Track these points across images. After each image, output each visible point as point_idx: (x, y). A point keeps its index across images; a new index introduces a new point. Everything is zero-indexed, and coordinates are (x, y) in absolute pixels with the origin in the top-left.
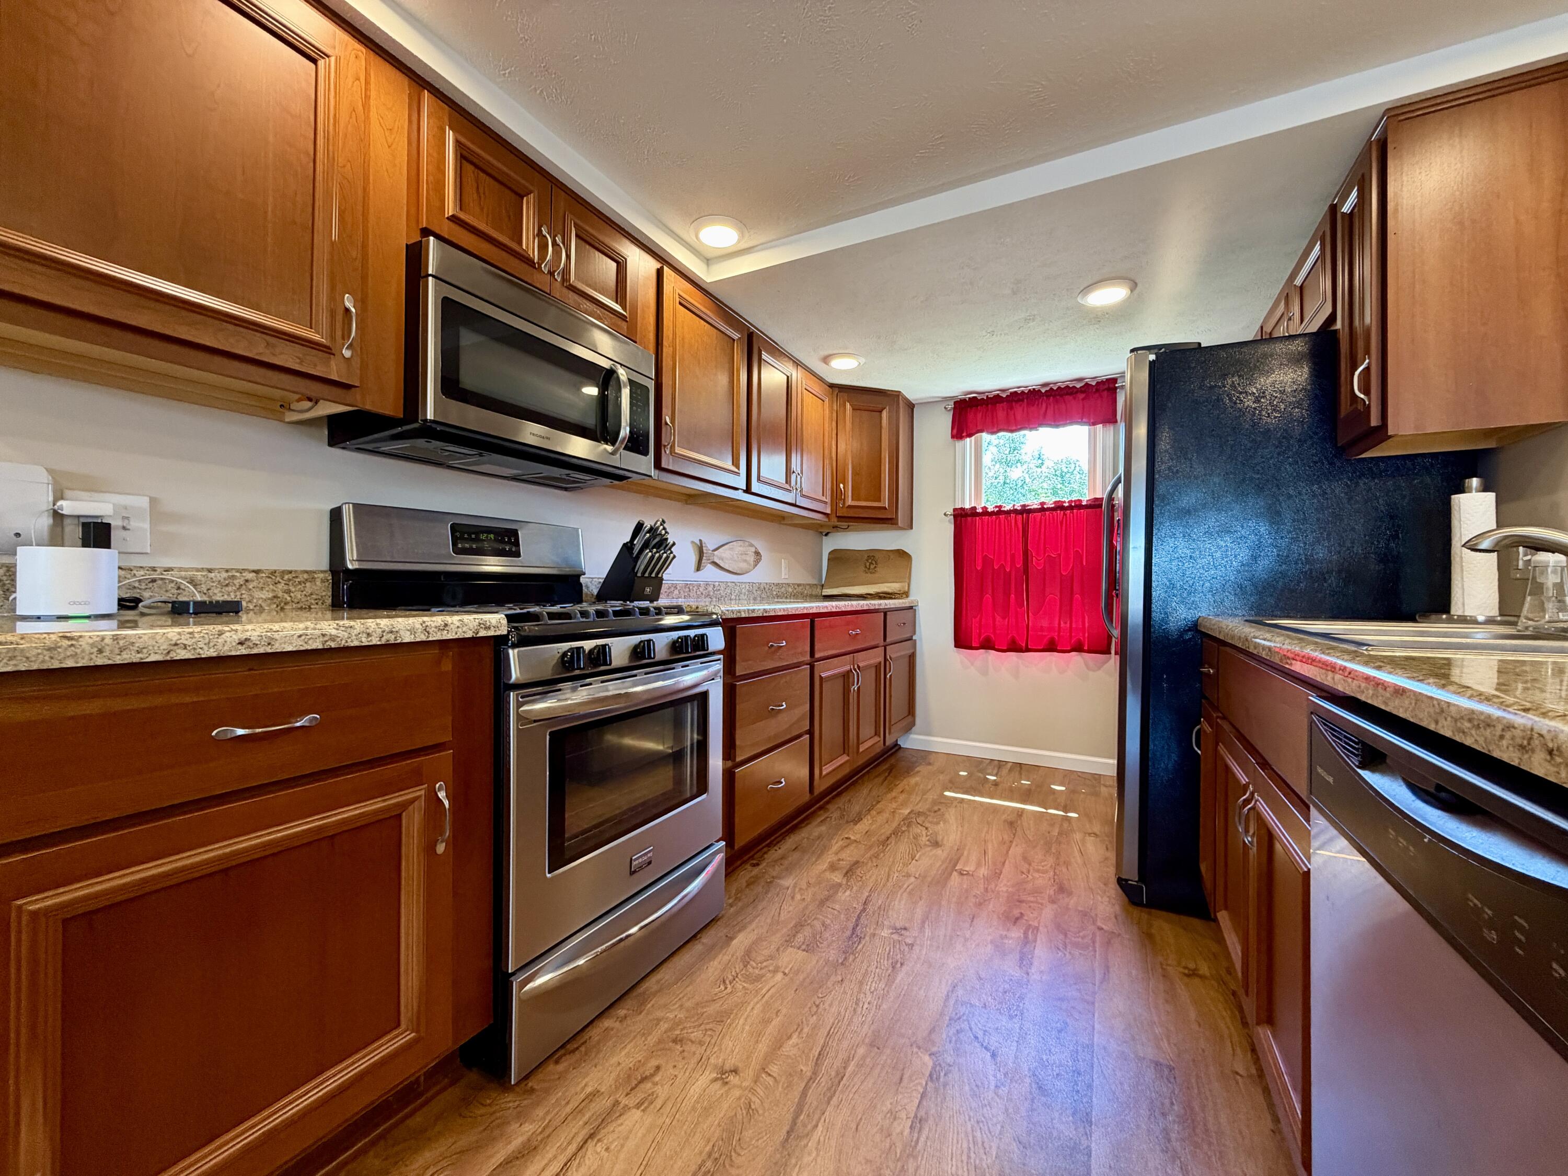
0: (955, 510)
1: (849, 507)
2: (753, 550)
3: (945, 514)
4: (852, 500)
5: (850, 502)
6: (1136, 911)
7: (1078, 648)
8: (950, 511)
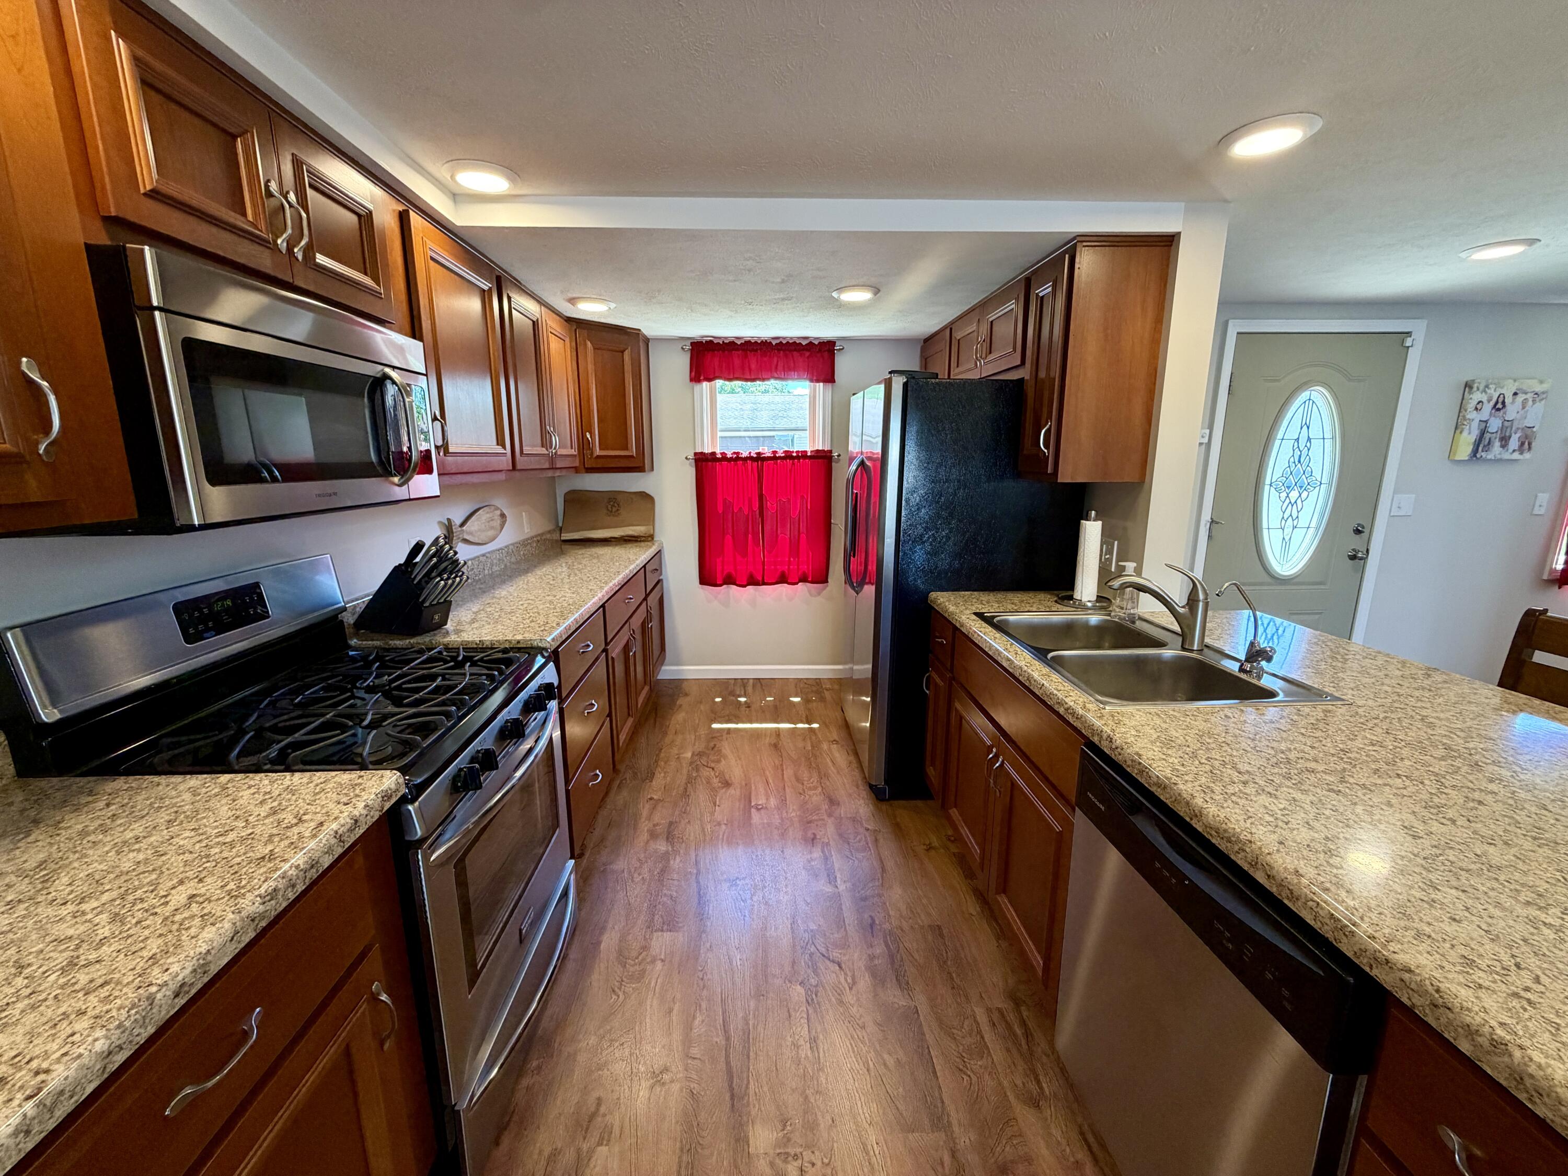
0: (696, 454)
1: (598, 457)
2: (498, 512)
3: (686, 458)
4: (600, 449)
5: (598, 452)
6: (884, 806)
7: (804, 579)
8: (691, 456)
